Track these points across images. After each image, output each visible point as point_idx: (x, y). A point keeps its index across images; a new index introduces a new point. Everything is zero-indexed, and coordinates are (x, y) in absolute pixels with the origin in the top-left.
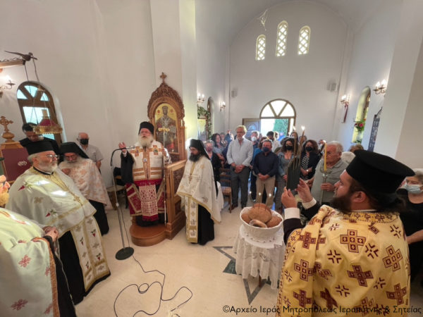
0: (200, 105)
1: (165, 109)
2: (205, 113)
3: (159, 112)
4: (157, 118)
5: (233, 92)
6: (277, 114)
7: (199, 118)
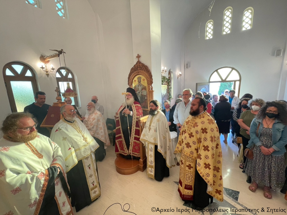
0: (163, 75)
1: (139, 79)
2: (167, 81)
3: (135, 81)
4: (134, 85)
5: (187, 64)
6: (224, 79)
7: (162, 84)
